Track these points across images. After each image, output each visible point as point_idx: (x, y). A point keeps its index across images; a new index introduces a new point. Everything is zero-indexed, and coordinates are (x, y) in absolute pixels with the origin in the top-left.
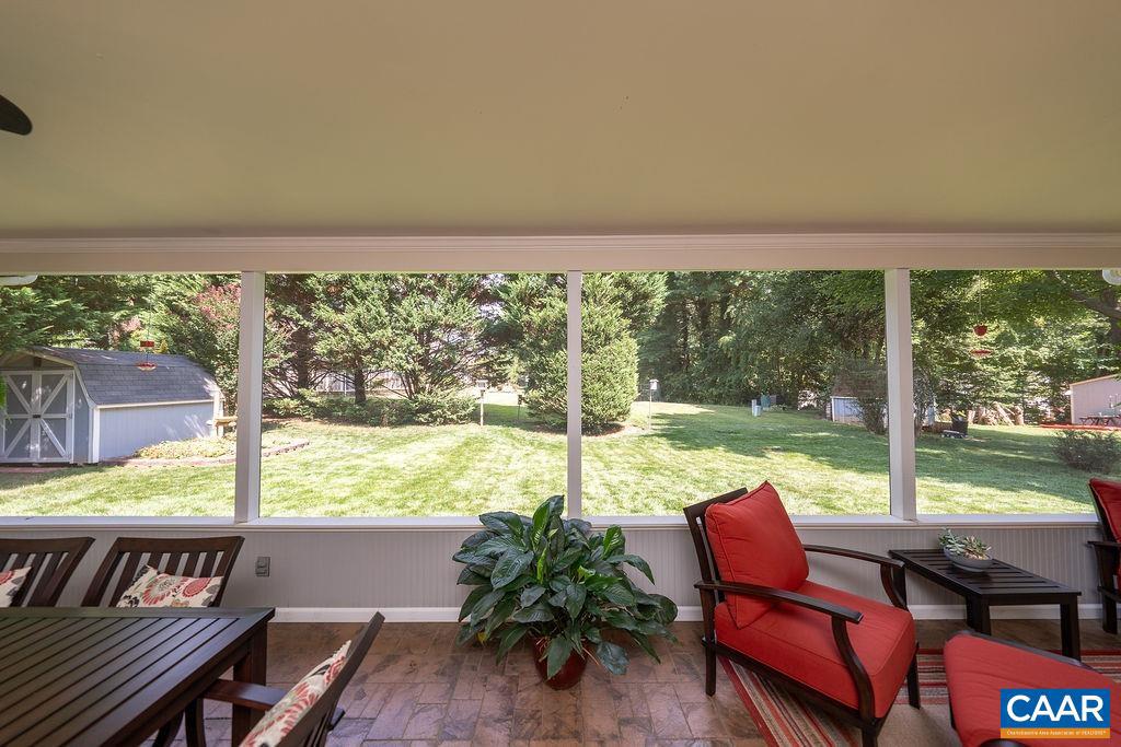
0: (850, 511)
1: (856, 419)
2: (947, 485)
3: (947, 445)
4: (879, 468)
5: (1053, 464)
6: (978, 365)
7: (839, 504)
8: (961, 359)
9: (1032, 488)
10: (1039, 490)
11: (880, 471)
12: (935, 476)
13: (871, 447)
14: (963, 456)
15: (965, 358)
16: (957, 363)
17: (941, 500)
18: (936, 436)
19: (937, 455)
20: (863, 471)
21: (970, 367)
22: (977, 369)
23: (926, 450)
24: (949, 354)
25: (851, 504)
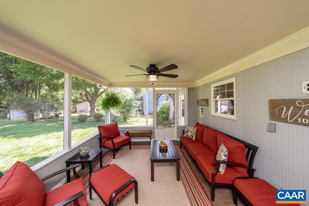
0: (32, 153)
1: (24, 118)
2: (59, 133)
3: (55, 122)
4: (37, 133)
5: (77, 122)
6: (60, 100)
7: (26, 152)
8: (56, 98)
9: (76, 128)
10: (77, 128)
11: (38, 135)
12: (55, 131)
13: (31, 127)
14: (60, 124)
15: (57, 98)
16: (55, 99)
17: (59, 138)
18: (51, 119)
19: (53, 125)
20: (31, 136)
21: (58, 100)
22: (59, 101)
23: (50, 124)
24: (53, 97)
25: (31, 150)
